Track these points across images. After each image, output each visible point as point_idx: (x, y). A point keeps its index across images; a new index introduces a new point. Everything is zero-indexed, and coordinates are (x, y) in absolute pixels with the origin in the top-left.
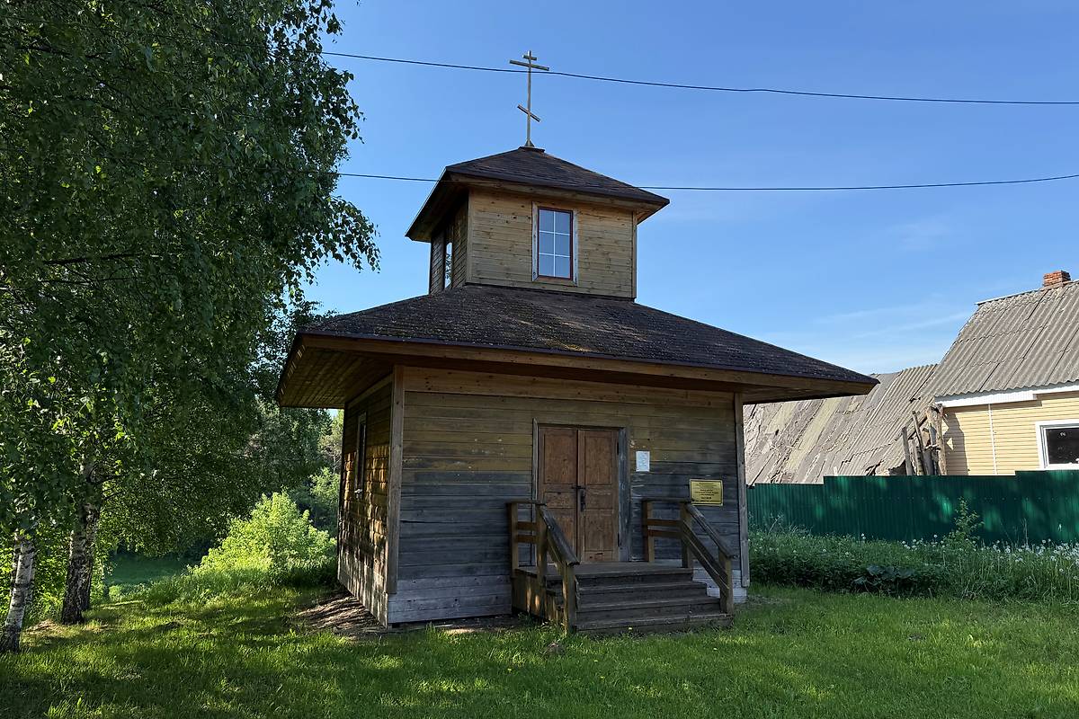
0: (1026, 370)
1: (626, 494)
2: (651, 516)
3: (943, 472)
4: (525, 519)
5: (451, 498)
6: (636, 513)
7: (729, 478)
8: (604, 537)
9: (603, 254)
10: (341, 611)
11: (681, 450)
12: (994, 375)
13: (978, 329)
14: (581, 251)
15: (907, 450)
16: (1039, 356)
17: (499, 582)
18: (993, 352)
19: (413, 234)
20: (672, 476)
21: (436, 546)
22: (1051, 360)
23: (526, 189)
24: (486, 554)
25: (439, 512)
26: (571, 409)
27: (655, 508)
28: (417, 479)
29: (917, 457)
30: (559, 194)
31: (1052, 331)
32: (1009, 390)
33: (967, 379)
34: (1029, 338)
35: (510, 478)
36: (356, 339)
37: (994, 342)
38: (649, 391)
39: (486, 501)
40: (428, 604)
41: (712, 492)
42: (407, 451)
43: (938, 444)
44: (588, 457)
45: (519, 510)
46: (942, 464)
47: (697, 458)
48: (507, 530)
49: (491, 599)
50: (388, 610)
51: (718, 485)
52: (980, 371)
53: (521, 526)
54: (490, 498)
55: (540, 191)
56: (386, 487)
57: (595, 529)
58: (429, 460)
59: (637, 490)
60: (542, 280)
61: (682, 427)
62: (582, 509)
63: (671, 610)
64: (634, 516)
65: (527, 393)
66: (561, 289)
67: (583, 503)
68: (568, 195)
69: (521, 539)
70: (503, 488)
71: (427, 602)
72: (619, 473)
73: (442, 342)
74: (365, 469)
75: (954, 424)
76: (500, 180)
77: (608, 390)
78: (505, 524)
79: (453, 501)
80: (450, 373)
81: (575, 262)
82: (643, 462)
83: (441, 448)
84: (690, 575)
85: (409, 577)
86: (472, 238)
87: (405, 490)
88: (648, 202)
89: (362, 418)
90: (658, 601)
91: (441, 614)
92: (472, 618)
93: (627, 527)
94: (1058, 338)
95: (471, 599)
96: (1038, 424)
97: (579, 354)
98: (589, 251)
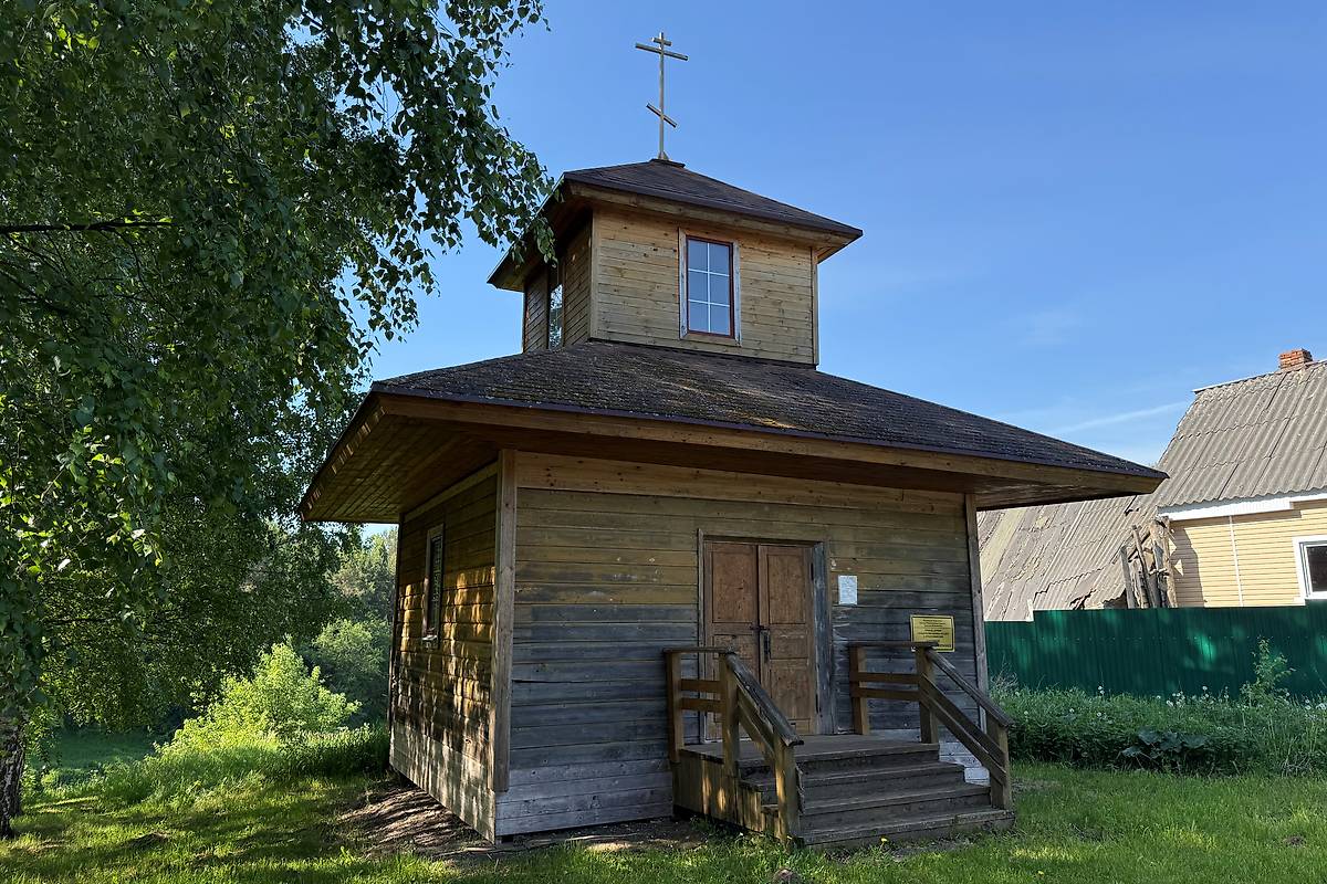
0: (1277, 472)
1: (825, 637)
2: (862, 669)
3: (1172, 605)
4: (689, 675)
5: (583, 645)
6: (840, 663)
7: (961, 612)
8: (797, 699)
9: (774, 303)
10: (409, 815)
11: (902, 575)
12: (1234, 479)
13: (1202, 422)
14: (745, 298)
15: (1128, 577)
16: (1291, 454)
17: (654, 769)
18: (1227, 450)
19: (498, 279)
20: (887, 607)
21: (563, 717)
22: (1308, 459)
23: (672, 209)
24: (636, 728)
25: (566, 665)
26: (749, 515)
27: (867, 657)
28: (536, 618)
29: (1140, 585)
30: (716, 217)
31: (1302, 424)
32: (1259, 498)
33: (1199, 484)
34: (1273, 433)
35: (667, 614)
36: (459, 403)
37: (1226, 437)
38: (854, 490)
39: (636, 649)
40: (554, 806)
41: (940, 632)
42: (521, 576)
43: (1166, 568)
44: (771, 583)
45: (683, 662)
46: (1172, 594)
47: (920, 584)
48: (666, 691)
49: (643, 795)
50: (493, 816)
51: (949, 622)
52: (1214, 475)
53: (686, 685)
54: (641, 644)
55: (692, 213)
56: (486, 630)
57: (784, 687)
58: (554, 590)
59: (842, 631)
60: (693, 337)
61: (899, 541)
62: (766, 659)
63: (925, 808)
64: (838, 668)
65: (688, 492)
66: (719, 350)
67: (767, 652)
68: (729, 220)
69: (686, 705)
70: (658, 629)
71: (553, 802)
72: (815, 606)
73: (584, 410)
74: (442, 606)
75: (1184, 543)
76: (638, 194)
77: (800, 489)
78: (659, 683)
79: (590, 650)
80: (580, 462)
81: (737, 314)
82: (848, 591)
83: (569, 571)
84: (934, 753)
85: (526, 766)
86: (598, 273)
87: (518, 635)
88: (834, 233)
89: (434, 533)
90: (906, 795)
91: (573, 819)
92: (618, 824)
93: (830, 684)
94: (1312, 431)
95: (614, 795)
96: (1296, 541)
97: (778, 432)
98: (754, 299)
